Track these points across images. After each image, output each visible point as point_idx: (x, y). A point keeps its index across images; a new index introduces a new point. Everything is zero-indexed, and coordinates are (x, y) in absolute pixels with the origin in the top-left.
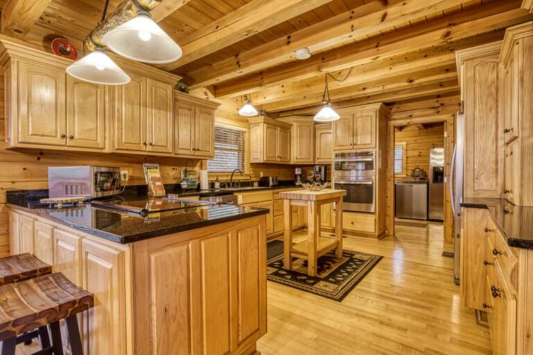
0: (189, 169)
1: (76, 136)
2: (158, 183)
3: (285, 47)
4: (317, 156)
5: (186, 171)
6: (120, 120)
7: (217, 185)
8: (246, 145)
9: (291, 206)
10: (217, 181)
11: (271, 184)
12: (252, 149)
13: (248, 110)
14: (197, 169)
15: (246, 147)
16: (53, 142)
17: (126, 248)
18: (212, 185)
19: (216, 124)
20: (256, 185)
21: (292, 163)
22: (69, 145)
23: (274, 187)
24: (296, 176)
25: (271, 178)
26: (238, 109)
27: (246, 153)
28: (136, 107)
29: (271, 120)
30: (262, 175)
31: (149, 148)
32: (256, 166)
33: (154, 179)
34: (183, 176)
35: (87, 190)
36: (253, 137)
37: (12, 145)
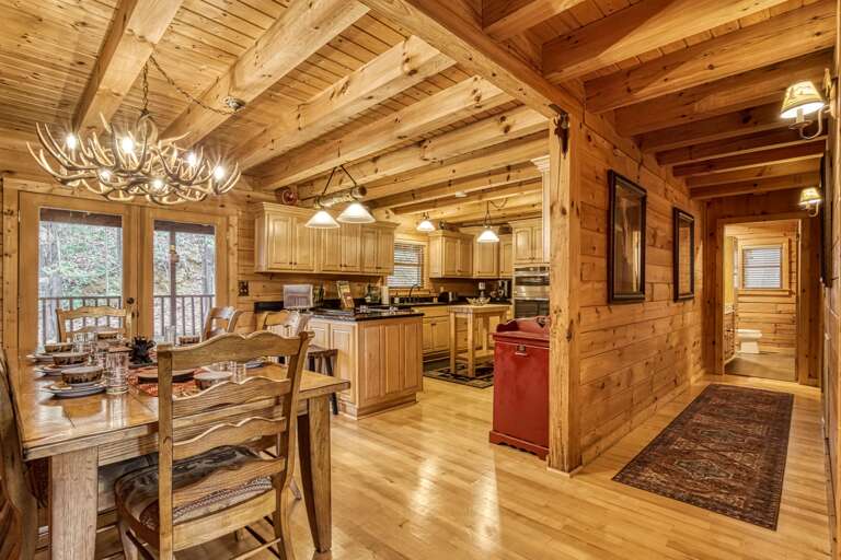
0: (372, 285)
1: (298, 262)
2: (349, 298)
3: (448, 188)
4: (502, 269)
5: (369, 287)
6: (325, 248)
7: (397, 300)
8: (425, 258)
9: (456, 319)
10: (397, 296)
11: (451, 299)
12: (431, 264)
13: (426, 226)
14: (379, 284)
15: (425, 261)
16: (286, 267)
17: (356, 324)
18: (392, 300)
19: (396, 241)
20: (435, 301)
21: (474, 277)
22: (294, 269)
23: (453, 303)
24: (480, 291)
25: (450, 294)
26: (417, 223)
27: (425, 267)
28: (335, 236)
29: (450, 233)
30: (442, 290)
31: (343, 269)
32: (434, 280)
33: (346, 295)
34: (367, 291)
35: (308, 302)
36: (432, 250)
37: (264, 270)
